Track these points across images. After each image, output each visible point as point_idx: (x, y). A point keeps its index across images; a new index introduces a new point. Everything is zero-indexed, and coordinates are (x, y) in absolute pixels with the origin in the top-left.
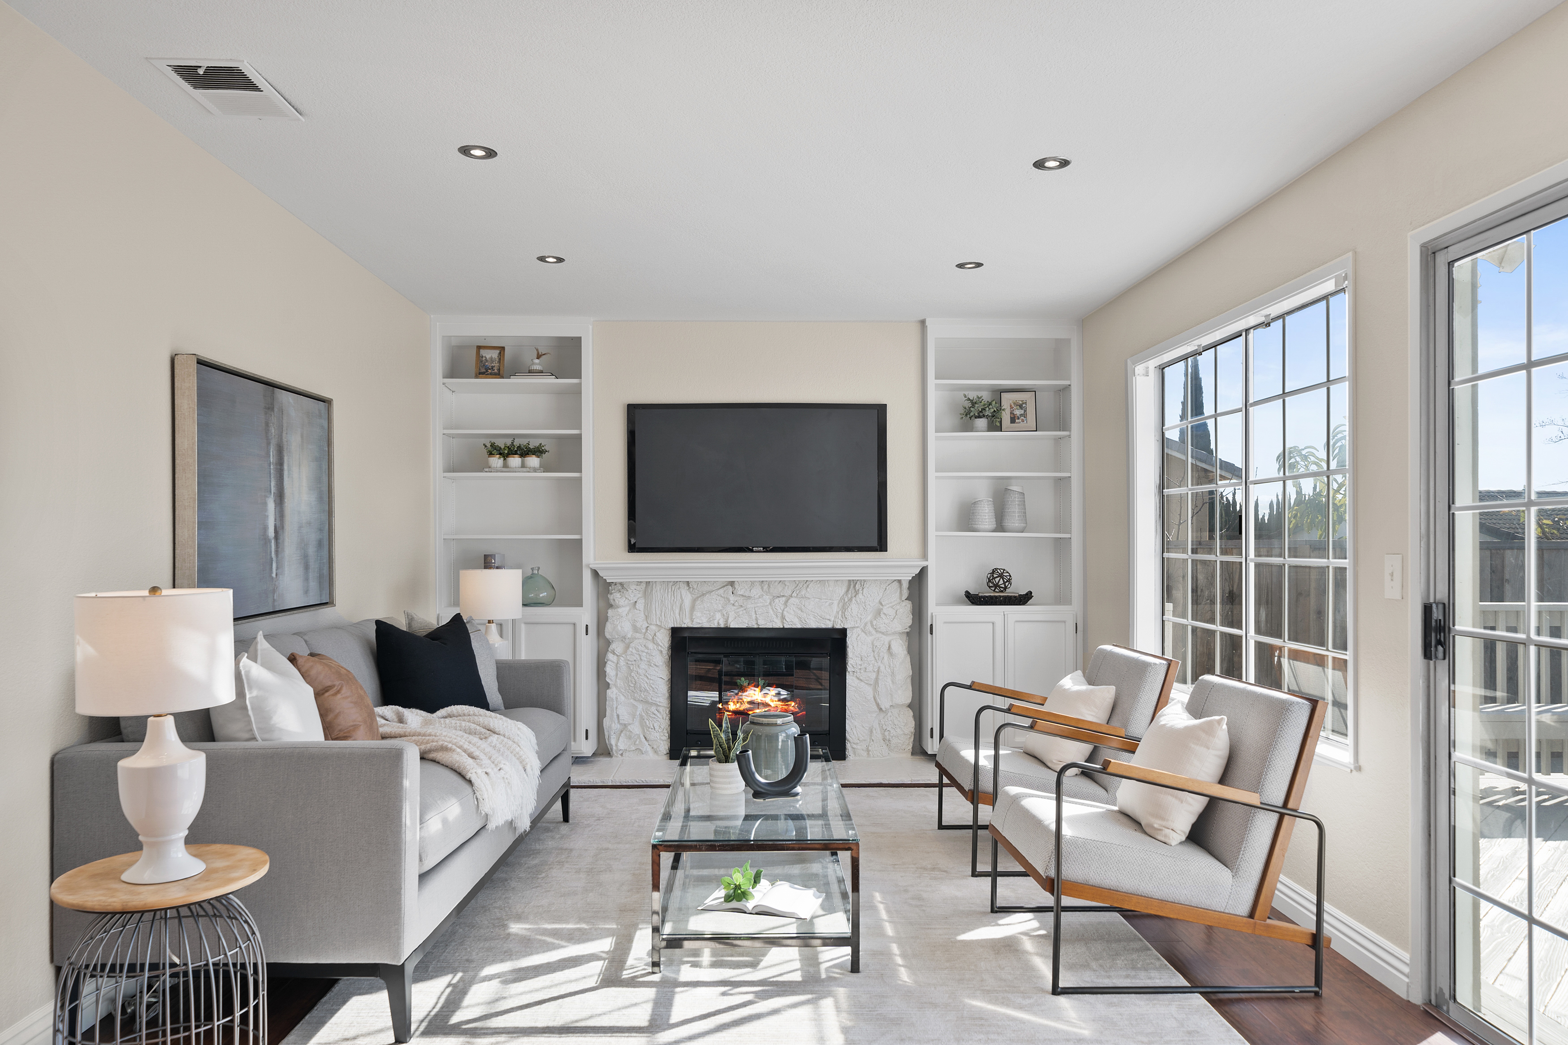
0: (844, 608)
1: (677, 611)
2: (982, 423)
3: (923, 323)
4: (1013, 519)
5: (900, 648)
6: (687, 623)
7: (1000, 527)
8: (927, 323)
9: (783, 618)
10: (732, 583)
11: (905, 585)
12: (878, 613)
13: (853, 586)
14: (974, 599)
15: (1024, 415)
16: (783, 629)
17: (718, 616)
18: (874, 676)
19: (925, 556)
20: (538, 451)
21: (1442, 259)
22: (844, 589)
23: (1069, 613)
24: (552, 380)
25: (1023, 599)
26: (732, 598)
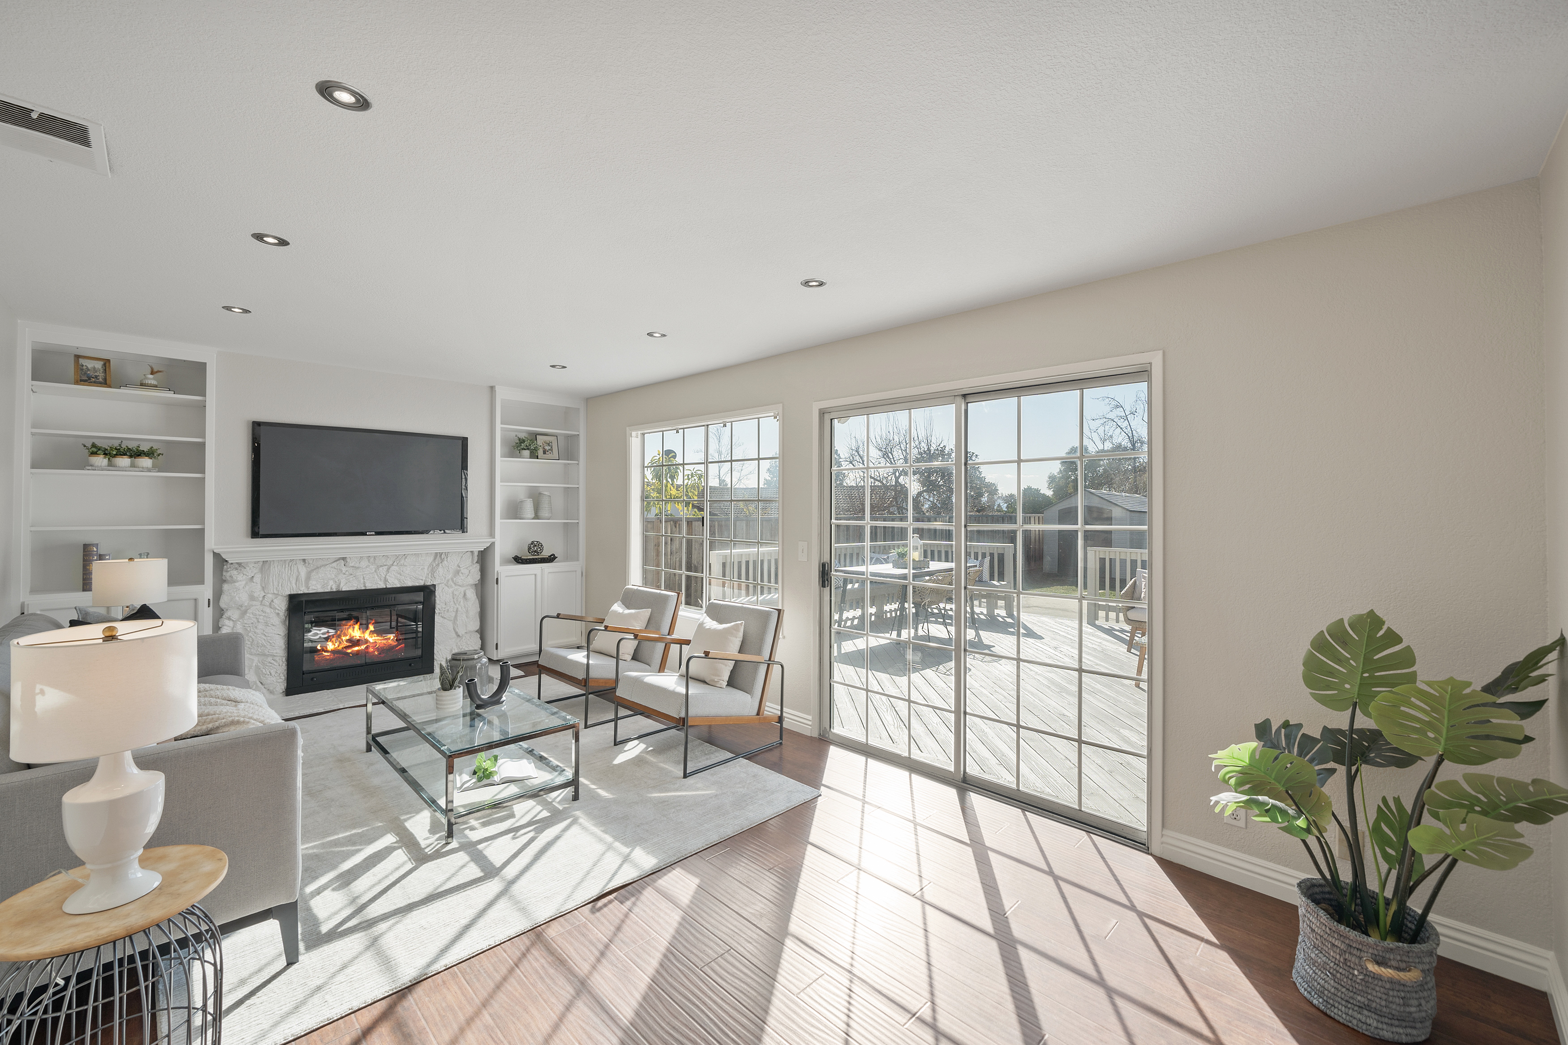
0: (433, 571)
1: (294, 582)
2: (527, 453)
3: (492, 388)
4: (544, 512)
5: (472, 595)
6: (303, 590)
7: (537, 517)
8: (497, 389)
9: (386, 580)
10: (344, 559)
11: (476, 554)
12: (457, 572)
13: (439, 557)
14: (518, 560)
15: (551, 450)
16: (386, 588)
17: (331, 583)
18: (453, 614)
19: (492, 534)
20: (150, 454)
21: (827, 418)
22: (432, 558)
23: (577, 566)
24: (170, 395)
25: (551, 559)
26: (344, 569)
